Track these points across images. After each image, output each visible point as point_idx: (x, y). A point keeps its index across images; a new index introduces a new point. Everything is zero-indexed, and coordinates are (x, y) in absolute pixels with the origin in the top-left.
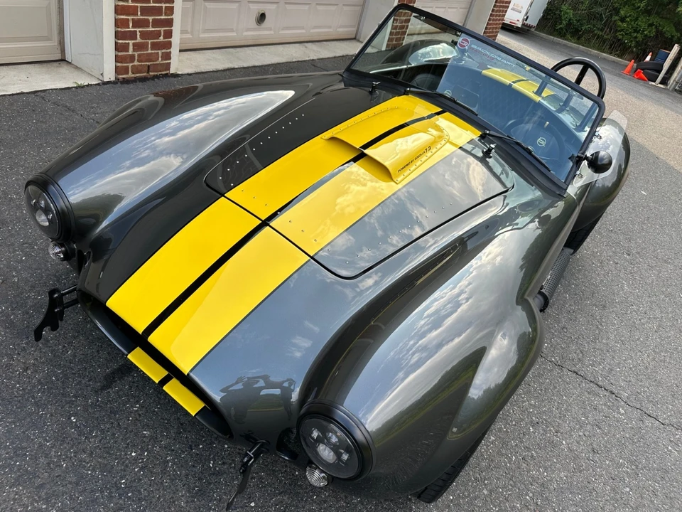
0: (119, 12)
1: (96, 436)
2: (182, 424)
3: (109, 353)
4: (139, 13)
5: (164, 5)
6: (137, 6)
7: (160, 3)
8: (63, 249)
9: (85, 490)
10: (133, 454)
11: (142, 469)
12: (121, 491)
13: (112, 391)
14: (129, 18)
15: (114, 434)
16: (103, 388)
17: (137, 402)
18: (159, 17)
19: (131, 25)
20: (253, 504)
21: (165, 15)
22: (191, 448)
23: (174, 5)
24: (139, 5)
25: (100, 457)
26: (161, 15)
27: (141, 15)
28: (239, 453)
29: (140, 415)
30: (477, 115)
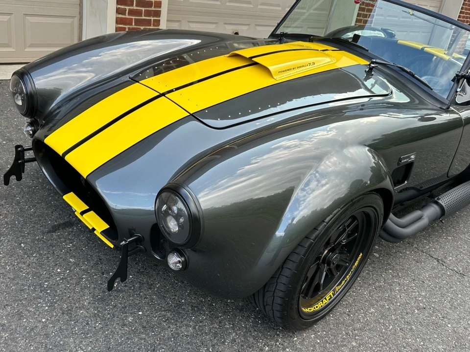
0: (119, 22)
1: (35, 257)
2: (100, 259)
3: (59, 214)
4: (133, 24)
5: (152, 18)
6: (132, 19)
7: (149, 16)
8: (33, 128)
9: (18, 283)
10: (59, 270)
11: (61, 279)
12: (43, 289)
13: (55, 235)
14: (126, 27)
15: (48, 258)
16: (49, 232)
17: (71, 243)
18: (149, 27)
20: (140, 313)
21: (153, 26)
22: (103, 274)
23: (161, 18)
24: (133, 17)
25: (34, 268)
26: (150, 26)
27: (135, 25)
28: (140, 282)
29: (71, 250)
30: (367, 51)
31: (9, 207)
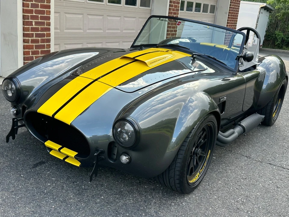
0: (25, 48)
1: (32, 180)
2: (69, 177)
3: (34, 158)
4: (34, 48)
5: (46, 44)
6: (33, 45)
7: (44, 43)
9: (30, 193)
10: (49, 184)
11: (52, 188)
12: (45, 193)
13: (37, 168)
14: (30, 50)
15: (40, 179)
16: (33, 167)
17: (49, 171)
18: (44, 50)
19: (31, 54)
20: (103, 197)
21: (47, 48)
22: (74, 183)
23: (51, 43)
24: (34, 44)
25: (35, 185)
26: (45, 48)
27: (35, 49)
28: (95, 184)
29: (50, 175)
30: (189, 49)
31: (3, 159)
